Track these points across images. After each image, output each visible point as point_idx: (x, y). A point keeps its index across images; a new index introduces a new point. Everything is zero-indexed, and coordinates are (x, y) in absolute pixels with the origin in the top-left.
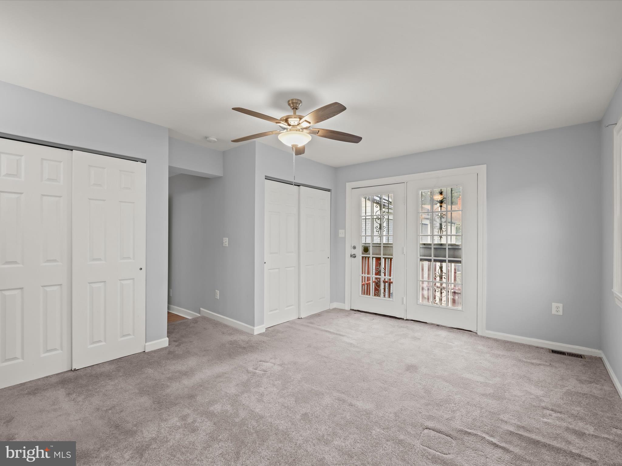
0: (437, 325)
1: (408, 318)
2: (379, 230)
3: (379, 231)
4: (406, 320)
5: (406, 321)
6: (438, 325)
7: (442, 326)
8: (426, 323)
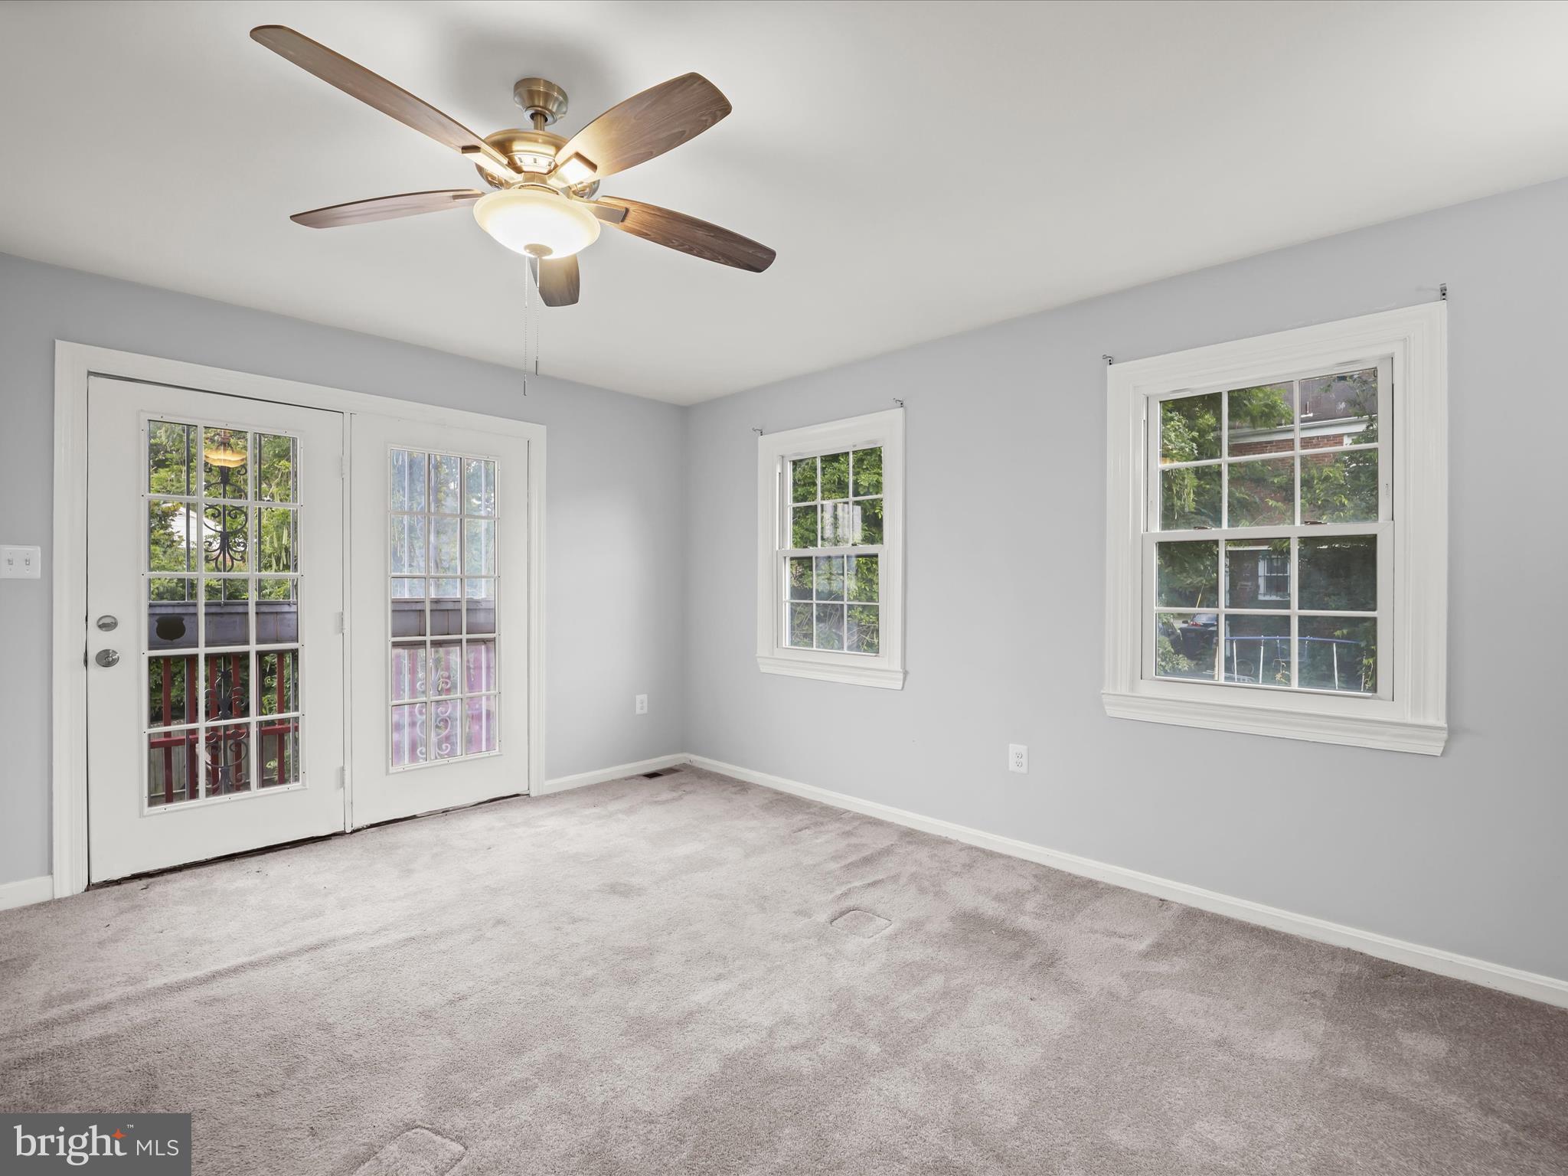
0: (443, 812)
1: (357, 826)
2: (219, 551)
3: (217, 559)
4: (354, 832)
5: (354, 834)
6: (445, 811)
7: (455, 809)
8: (414, 817)
